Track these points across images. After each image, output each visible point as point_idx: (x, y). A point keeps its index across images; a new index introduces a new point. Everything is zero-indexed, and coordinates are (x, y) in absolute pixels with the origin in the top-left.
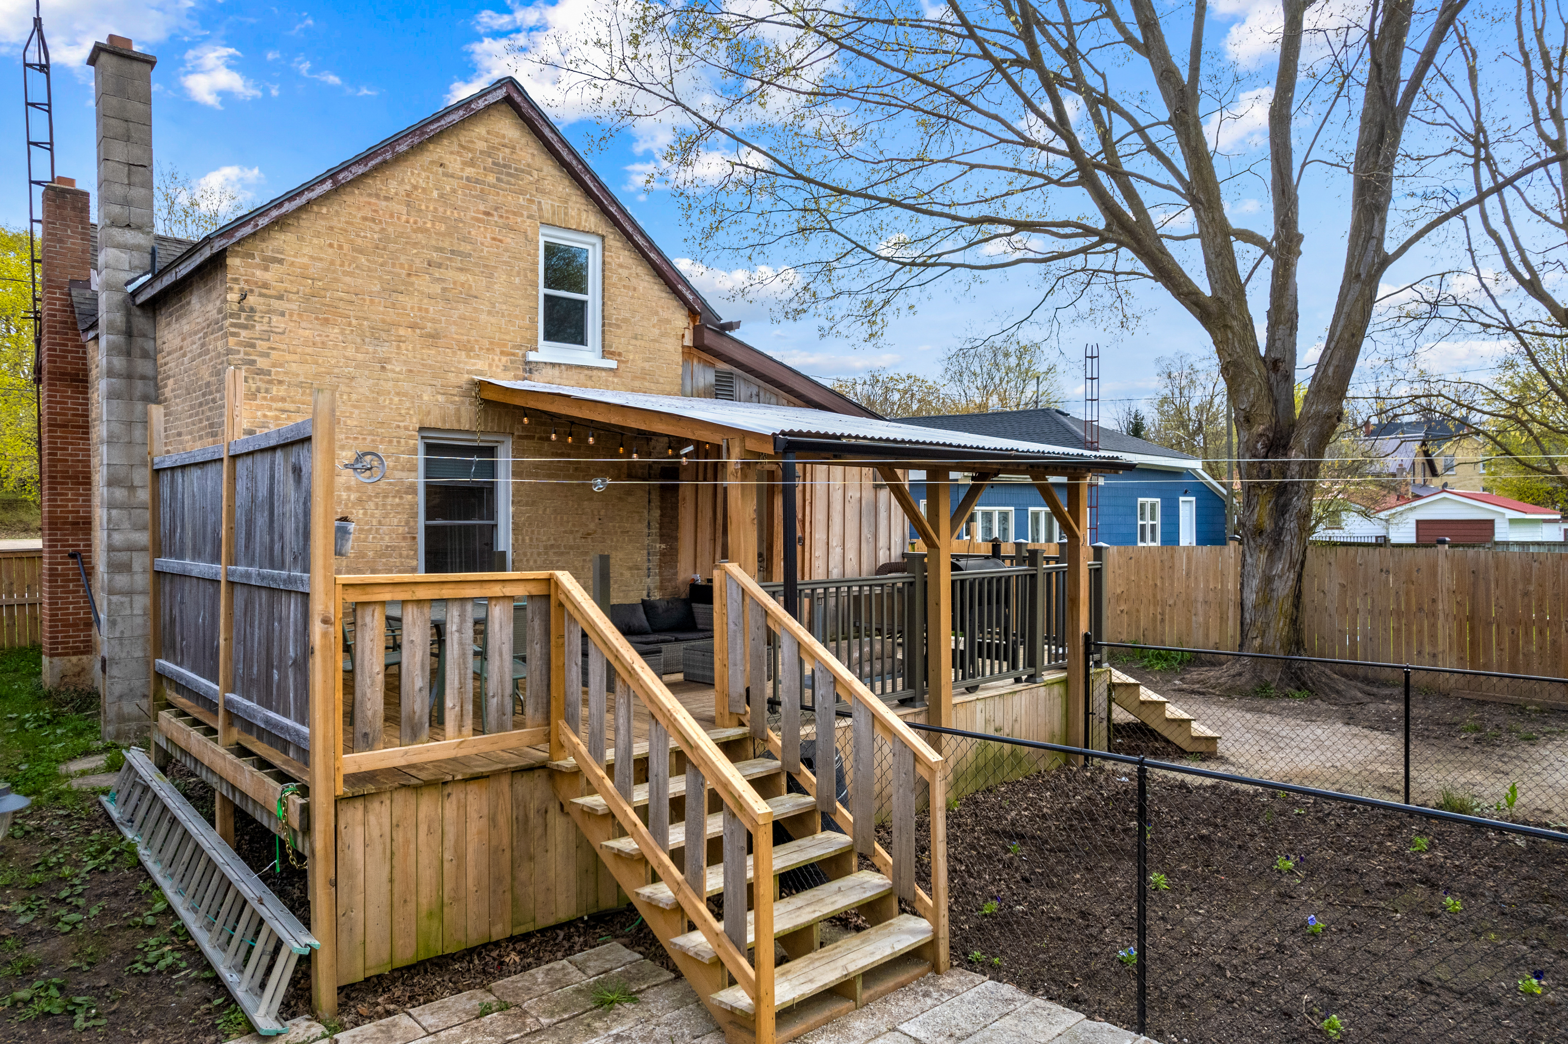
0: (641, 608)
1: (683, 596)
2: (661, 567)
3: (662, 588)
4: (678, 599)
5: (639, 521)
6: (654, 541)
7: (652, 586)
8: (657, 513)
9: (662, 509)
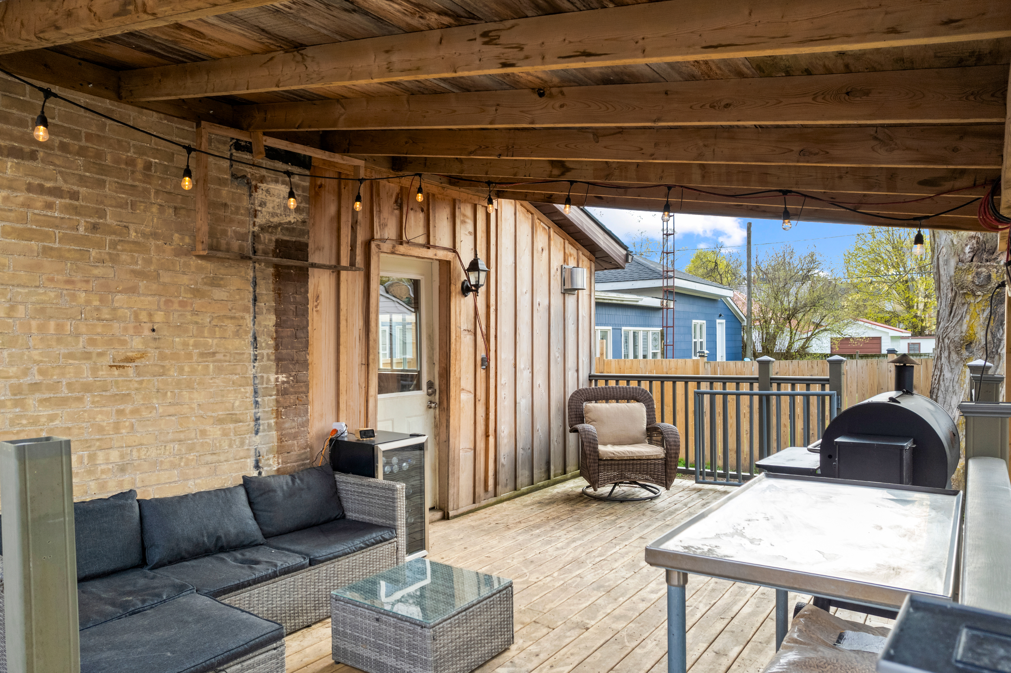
0: (242, 495)
1: (320, 462)
2: (278, 414)
3: (281, 450)
4: (311, 469)
5: (237, 334)
6: (265, 369)
7: (263, 449)
8: (270, 320)
9: (278, 313)
